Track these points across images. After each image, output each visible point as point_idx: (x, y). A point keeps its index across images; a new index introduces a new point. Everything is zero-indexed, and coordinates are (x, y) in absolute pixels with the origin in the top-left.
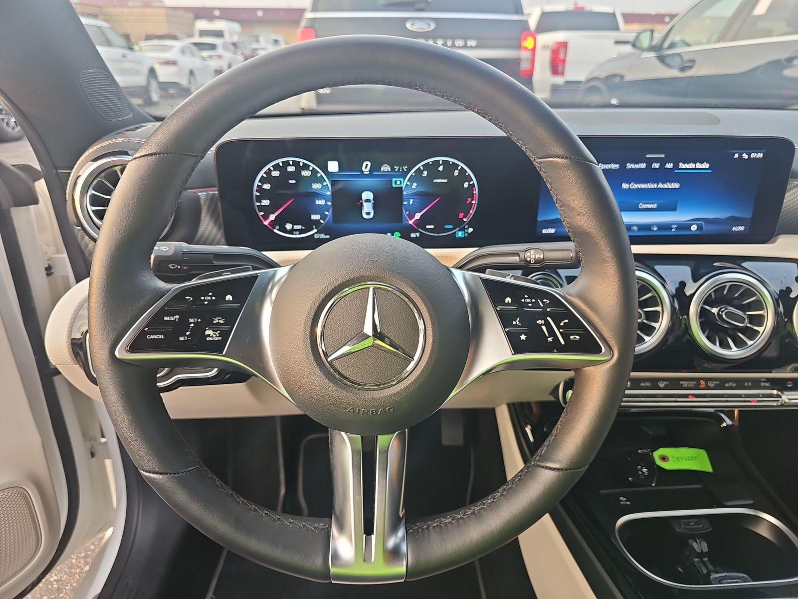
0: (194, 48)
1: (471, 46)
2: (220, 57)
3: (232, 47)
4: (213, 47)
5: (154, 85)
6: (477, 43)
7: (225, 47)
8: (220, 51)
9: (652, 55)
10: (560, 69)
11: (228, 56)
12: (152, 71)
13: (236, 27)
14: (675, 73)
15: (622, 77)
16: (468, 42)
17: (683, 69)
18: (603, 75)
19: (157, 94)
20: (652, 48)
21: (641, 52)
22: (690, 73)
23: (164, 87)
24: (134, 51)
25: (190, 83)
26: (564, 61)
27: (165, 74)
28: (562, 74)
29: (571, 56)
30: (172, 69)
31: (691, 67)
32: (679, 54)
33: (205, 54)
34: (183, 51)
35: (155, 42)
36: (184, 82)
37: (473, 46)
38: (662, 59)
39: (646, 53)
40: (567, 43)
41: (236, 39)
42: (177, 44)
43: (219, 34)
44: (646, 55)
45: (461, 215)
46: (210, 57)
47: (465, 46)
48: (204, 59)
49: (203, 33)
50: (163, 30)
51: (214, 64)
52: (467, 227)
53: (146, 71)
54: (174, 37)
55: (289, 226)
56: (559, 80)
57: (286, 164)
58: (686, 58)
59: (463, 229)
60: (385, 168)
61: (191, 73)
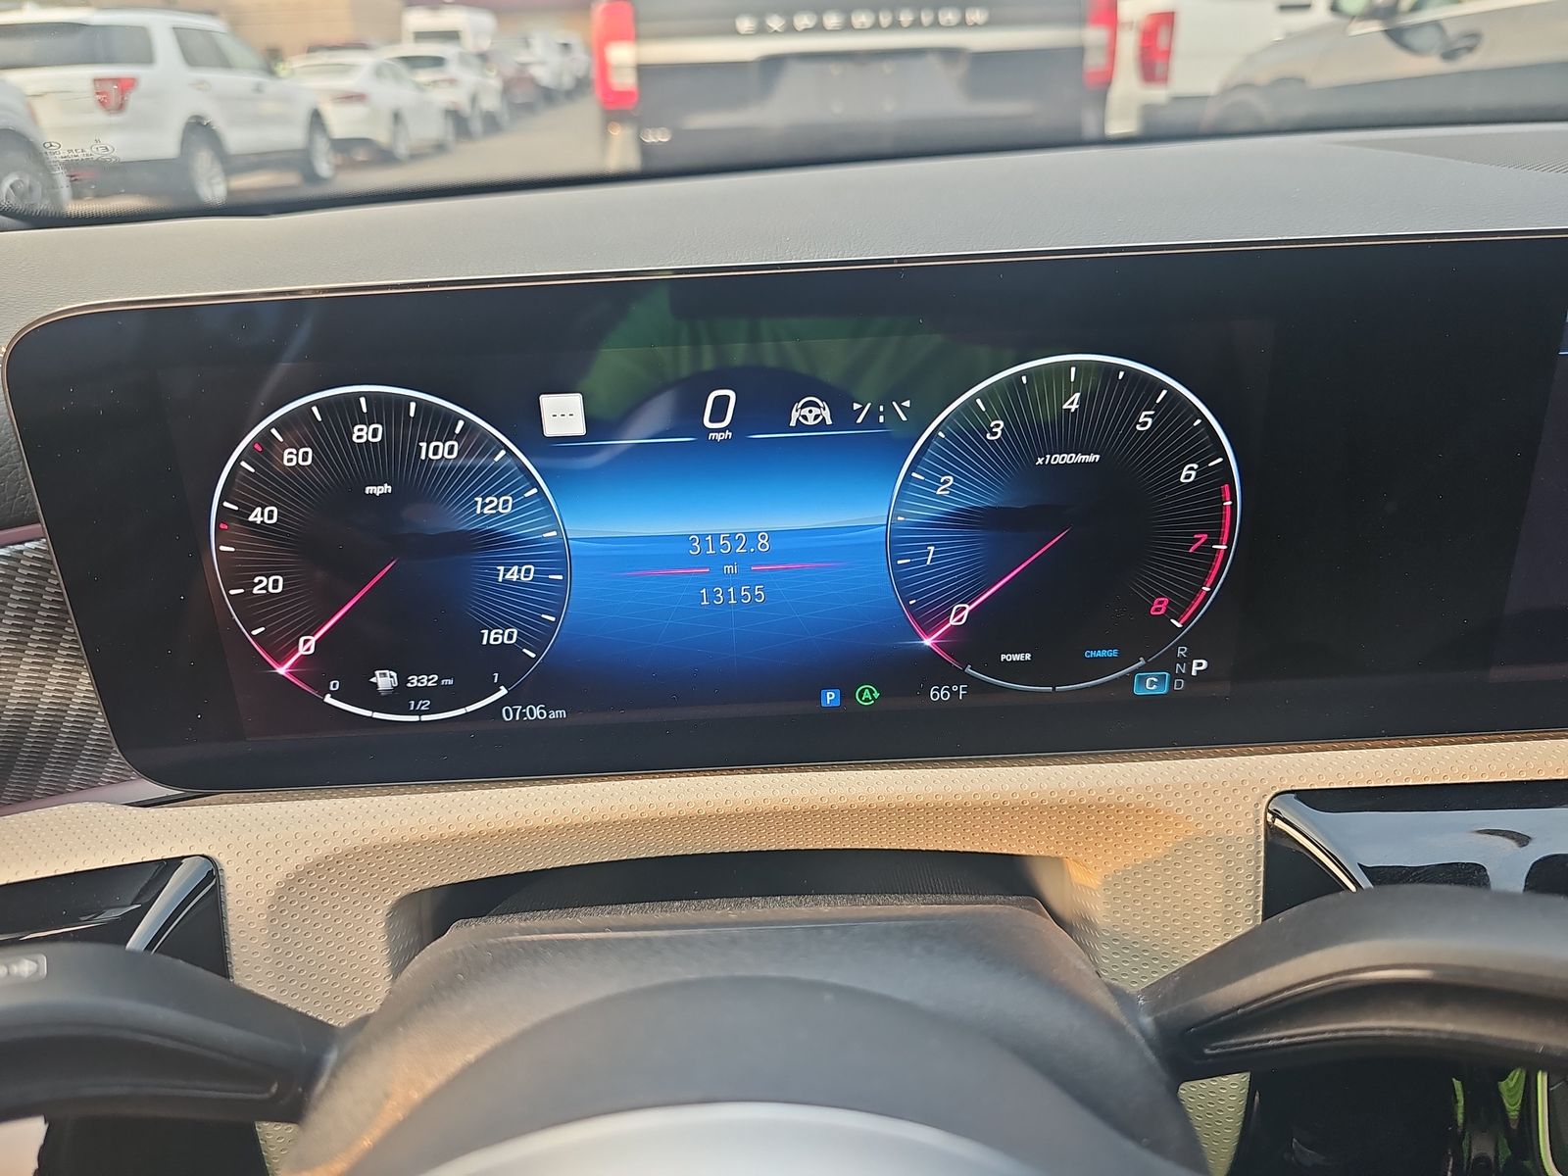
0: (401, 68)
1: (975, 24)
2: (452, 82)
3: (476, 62)
4: (438, 62)
5: (321, 145)
6: (990, 16)
7: (463, 59)
8: (453, 69)
9: (1374, 27)
10: (1159, 70)
11: (469, 78)
12: (316, 119)
13: (485, 20)
14: (1432, 64)
15: (1302, 81)
16: (967, 15)
17: (1449, 55)
18: (1263, 77)
19: (328, 163)
20: (1371, 13)
21: (1345, 21)
22: (1468, 62)
23: (342, 146)
24: (279, 78)
25: (395, 135)
26: (1167, 54)
27: (342, 122)
28: (1164, 79)
29: (1185, 39)
30: (357, 110)
31: (1470, 49)
32: (1436, 24)
33: (424, 76)
34: (378, 72)
35: (323, 58)
36: (381, 135)
37: (979, 23)
38: (1396, 36)
39: (1361, 24)
40: (1173, 13)
41: (485, 44)
42: (364, 60)
43: (452, 36)
44: (1359, 29)
45: (1160, 606)
46: (435, 83)
47: (962, 24)
48: (420, 87)
49: (421, 36)
50: (343, 32)
51: (444, 97)
52: (1181, 652)
53: (302, 116)
54: (361, 46)
55: (385, 680)
56: (1158, 94)
57: (344, 412)
58: (1452, 30)
59: (1166, 663)
60: (805, 411)
61: (397, 117)
